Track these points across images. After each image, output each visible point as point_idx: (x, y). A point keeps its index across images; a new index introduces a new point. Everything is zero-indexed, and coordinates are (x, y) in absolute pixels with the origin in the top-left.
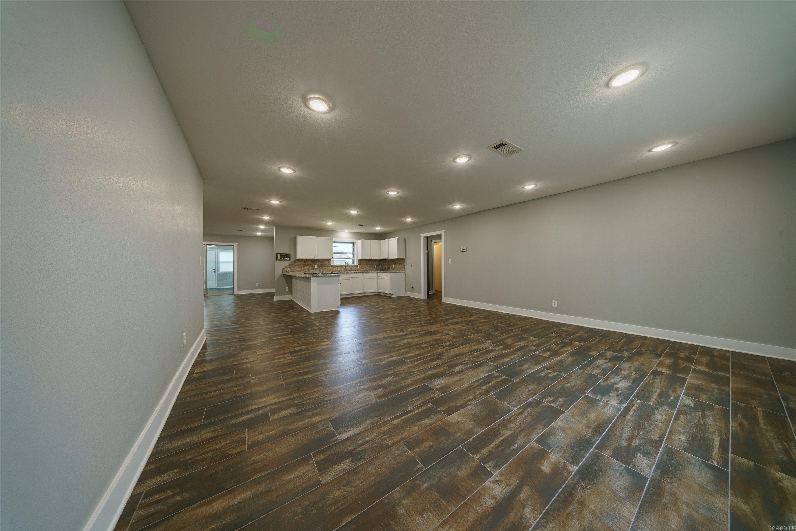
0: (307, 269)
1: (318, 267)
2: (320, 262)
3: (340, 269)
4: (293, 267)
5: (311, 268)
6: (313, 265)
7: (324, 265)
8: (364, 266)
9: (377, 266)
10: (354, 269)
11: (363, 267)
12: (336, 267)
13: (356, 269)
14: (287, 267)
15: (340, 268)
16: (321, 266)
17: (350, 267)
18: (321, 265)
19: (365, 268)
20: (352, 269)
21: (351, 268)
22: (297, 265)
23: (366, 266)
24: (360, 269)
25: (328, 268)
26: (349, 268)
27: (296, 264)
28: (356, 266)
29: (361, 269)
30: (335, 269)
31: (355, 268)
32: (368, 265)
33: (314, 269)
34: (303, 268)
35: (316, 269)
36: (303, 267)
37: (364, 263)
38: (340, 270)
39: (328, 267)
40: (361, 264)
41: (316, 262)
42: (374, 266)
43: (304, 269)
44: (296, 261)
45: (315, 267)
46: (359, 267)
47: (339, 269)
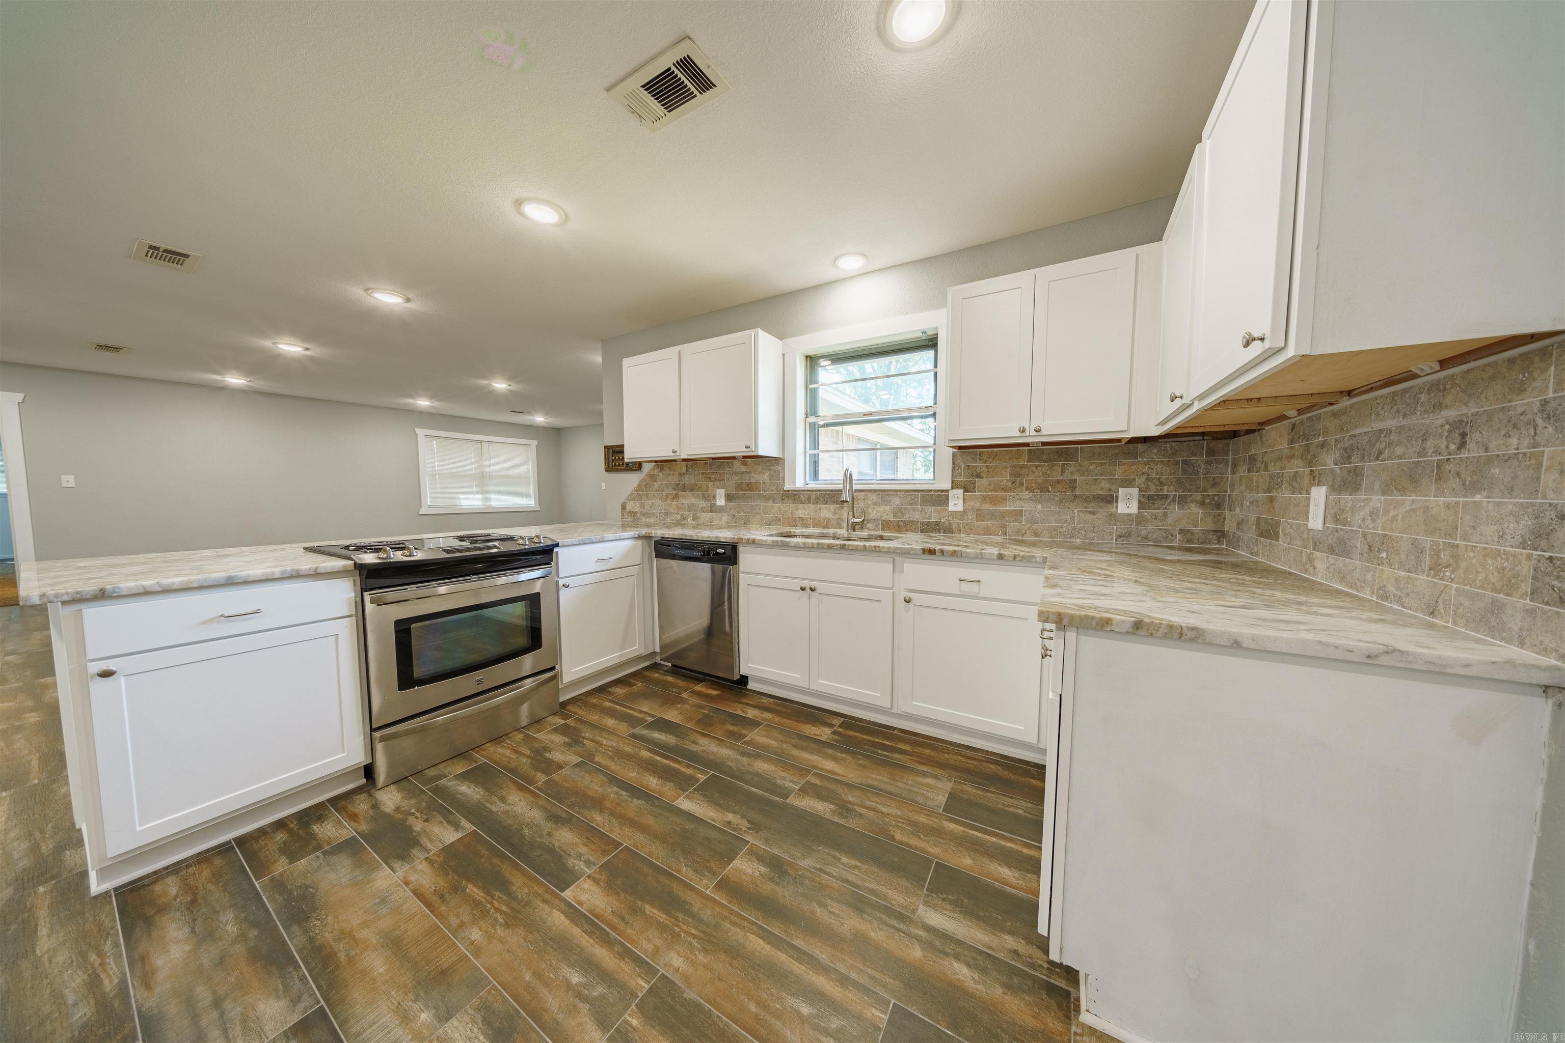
0: (691, 507)
1: (729, 498)
2: (736, 473)
3: (829, 515)
4: (647, 495)
5: (703, 504)
6: (707, 490)
7: (751, 487)
8: (1000, 494)
9: (1146, 501)
10: (916, 516)
11: (993, 501)
12: (809, 500)
13: (935, 518)
14: (631, 498)
15: (832, 507)
16: (741, 493)
17: (896, 501)
18: (739, 487)
19: (1010, 512)
20: (906, 518)
21: (899, 511)
22: (660, 490)
23: (1026, 495)
24: (971, 516)
25: (770, 504)
26: (884, 512)
27: (656, 485)
28: (941, 498)
29: (980, 515)
30: (802, 511)
31: (930, 509)
32: (1043, 490)
33: (713, 509)
34: (674, 503)
35: (721, 510)
36: (676, 497)
37: (1005, 478)
38: (828, 520)
39: (767, 499)
40: (981, 483)
41: (718, 476)
42: (1110, 499)
43: (678, 508)
44: (655, 472)
45: (714, 498)
46: (956, 502)
47: (827, 511)
